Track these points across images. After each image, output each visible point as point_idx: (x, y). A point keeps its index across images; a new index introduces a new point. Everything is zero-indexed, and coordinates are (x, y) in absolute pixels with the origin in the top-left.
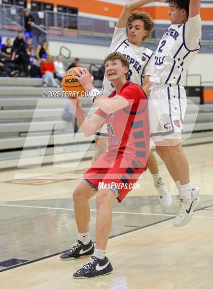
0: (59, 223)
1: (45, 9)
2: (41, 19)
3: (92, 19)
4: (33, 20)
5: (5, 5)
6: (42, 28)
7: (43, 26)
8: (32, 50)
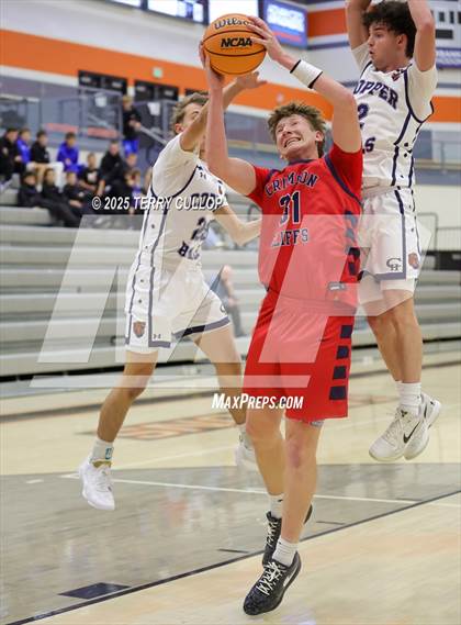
0: (187, 515)
1: (163, 97)
2: (153, 117)
3: (253, 118)
4: (139, 119)
5: (84, 88)
6: (155, 133)
7: (157, 130)
8: (138, 177)
